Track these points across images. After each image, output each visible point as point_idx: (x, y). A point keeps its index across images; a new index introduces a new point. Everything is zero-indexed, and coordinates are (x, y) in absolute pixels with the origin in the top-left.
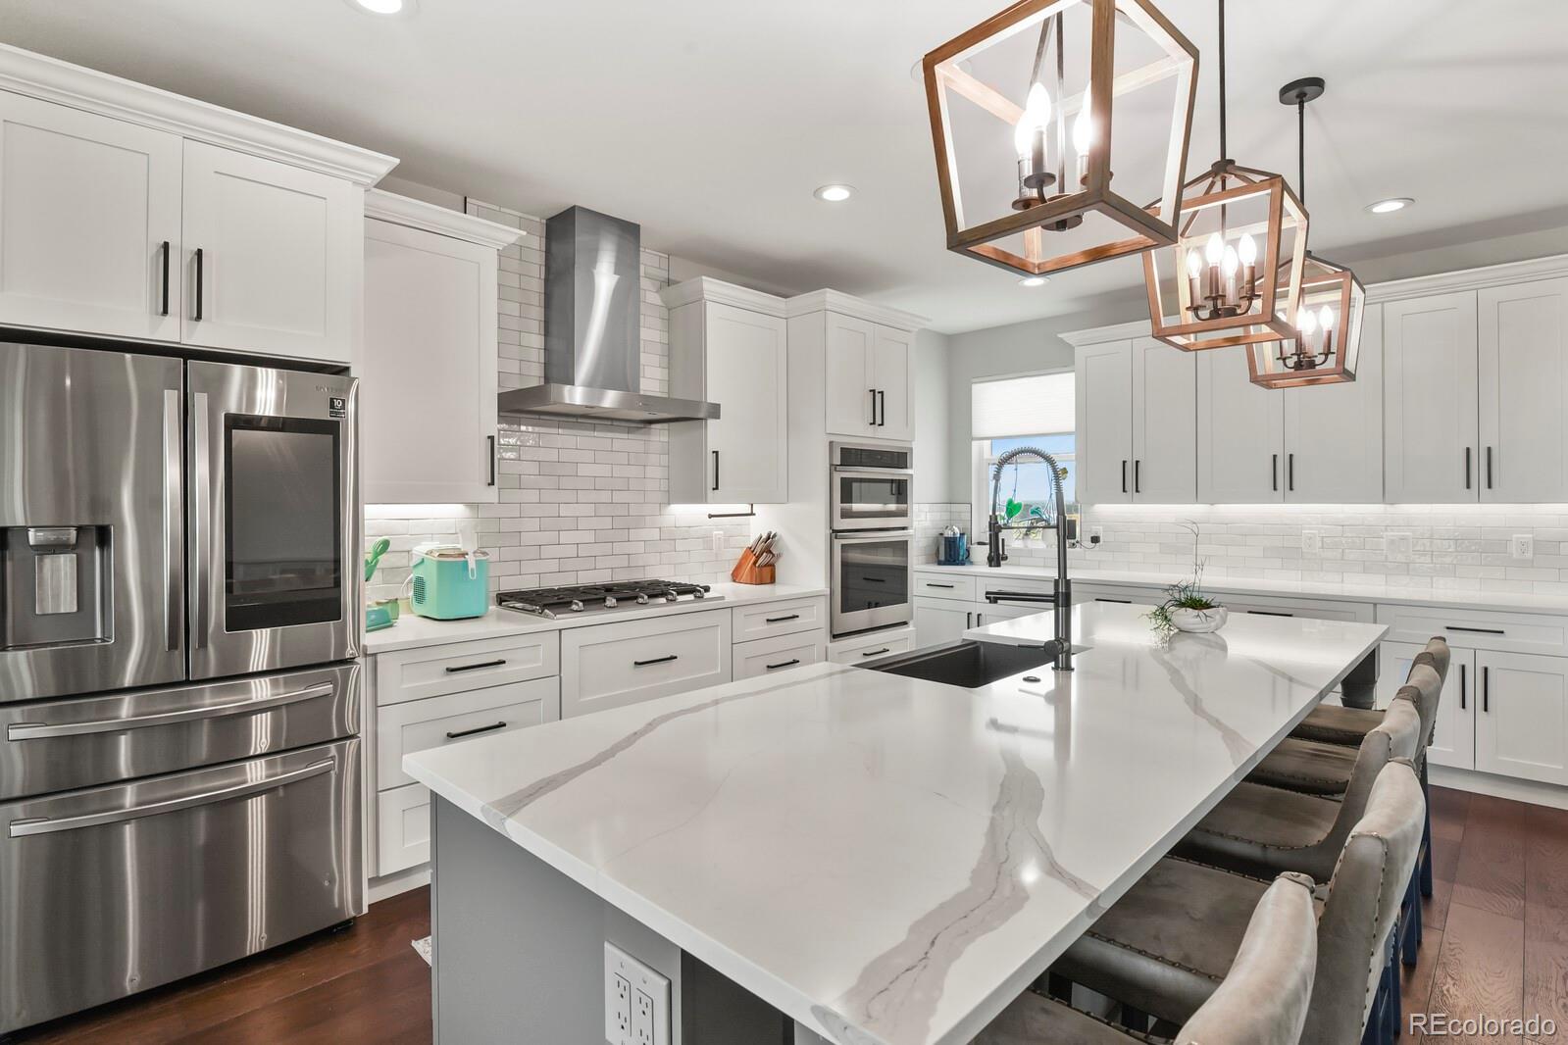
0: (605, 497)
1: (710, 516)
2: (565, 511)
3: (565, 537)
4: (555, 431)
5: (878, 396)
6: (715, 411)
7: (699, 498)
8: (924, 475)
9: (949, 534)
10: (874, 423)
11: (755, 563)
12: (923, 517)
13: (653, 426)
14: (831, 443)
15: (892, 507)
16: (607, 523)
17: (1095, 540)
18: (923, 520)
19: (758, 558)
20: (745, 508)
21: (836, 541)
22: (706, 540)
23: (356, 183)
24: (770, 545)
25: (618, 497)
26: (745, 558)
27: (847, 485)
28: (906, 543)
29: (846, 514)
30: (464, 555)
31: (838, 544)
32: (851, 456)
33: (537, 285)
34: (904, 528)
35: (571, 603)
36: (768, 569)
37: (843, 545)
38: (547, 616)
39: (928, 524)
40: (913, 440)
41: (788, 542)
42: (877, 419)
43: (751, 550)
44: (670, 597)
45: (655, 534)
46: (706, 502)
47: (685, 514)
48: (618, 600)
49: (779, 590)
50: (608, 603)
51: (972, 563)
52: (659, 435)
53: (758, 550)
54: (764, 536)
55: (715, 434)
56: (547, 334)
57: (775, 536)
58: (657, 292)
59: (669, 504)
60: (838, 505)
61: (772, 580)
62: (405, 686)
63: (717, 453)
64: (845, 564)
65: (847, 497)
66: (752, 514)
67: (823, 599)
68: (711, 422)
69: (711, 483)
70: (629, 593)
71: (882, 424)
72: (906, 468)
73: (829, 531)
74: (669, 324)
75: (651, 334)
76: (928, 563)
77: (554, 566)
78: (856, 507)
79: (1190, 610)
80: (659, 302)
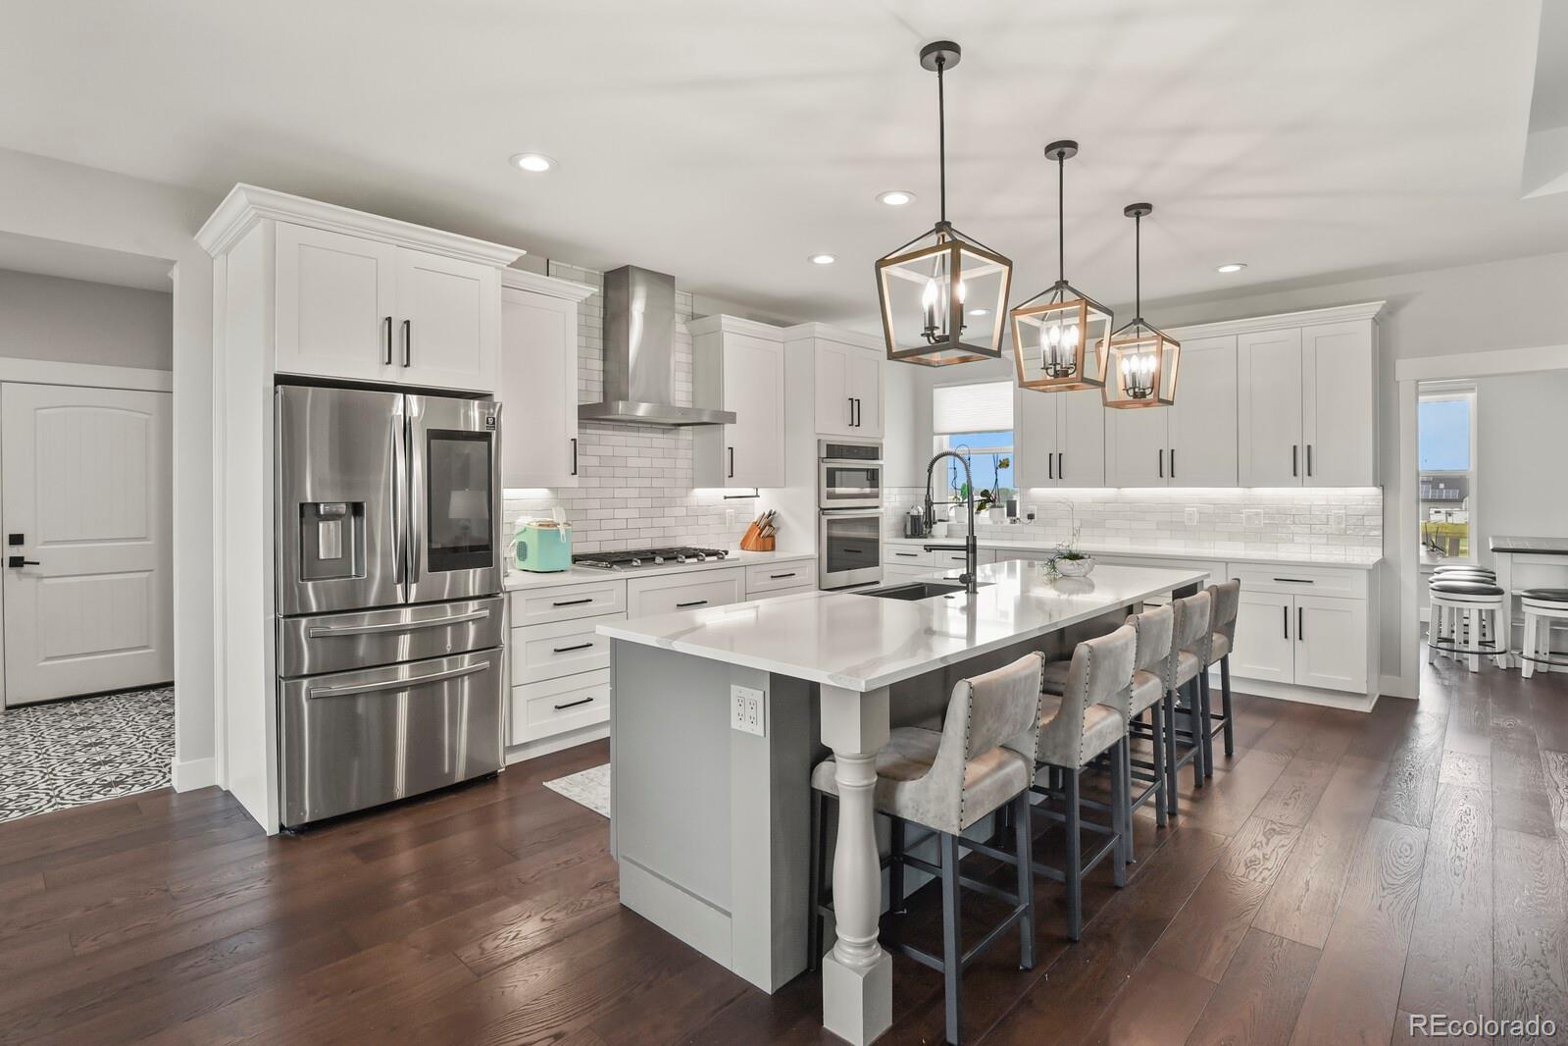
0: (646, 482)
1: (725, 498)
2: (618, 493)
3: (619, 513)
4: (611, 433)
5: (856, 403)
6: (731, 418)
7: (719, 483)
8: (894, 465)
9: (914, 512)
10: (852, 425)
11: (760, 534)
12: (893, 499)
13: (682, 428)
14: (819, 441)
15: (867, 490)
16: (648, 502)
17: (1031, 517)
18: (893, 500)
19: (762, 530)
20: (751, 491)
21: (823, 517)
22: (721, 516)
23: (497, 268)
24: (771, 521)
25: (656, 483)
26: (751, 531)
27: (831, 473)
28: (878, 518)
29: (830, 496)
30: (555, 525)
31: (825, 519)
32: (834, 451)
33: (598, 323)
34: (876, 507)
35: (631, 561)
36: (770, 539)
37: (828, 521)
38: (615, 570)
39: (897, 504)
40: (883, 437)
41: (785, 516)
42: (855, 421)
43: (756, 524)
44: (701, 558)
45: (682, 512)
46: (724, 487)
47: (704, 495)
48: (665, 559)
49: (778, 555)
50: (657, 561)
51: (933, 537)
52: (686, 434)
53: (762, 524)
54: (767, 513)
55: (730, 434)
56: (605, 359)
57: (775, 513)
58: (684, 323)
59: (693, 488)
60: (825, 489)
61: (773, 548)
62: (530, 614)
63: (732, 448)
64: (830, 539)
65: (831, 483)
66: (757, 496)
67: (813, 562)
68: (728, 427)
69: (727, 472)
70: (671, 555)
71: (859, 425)
72: (878, 459)
73: (818, 509)
74: (693, 348)
75: (680, 356)
76: (897, 537)
77: (610, 535)
78: (839, 490)
79: (1068, 560)
80: (686, 332)
